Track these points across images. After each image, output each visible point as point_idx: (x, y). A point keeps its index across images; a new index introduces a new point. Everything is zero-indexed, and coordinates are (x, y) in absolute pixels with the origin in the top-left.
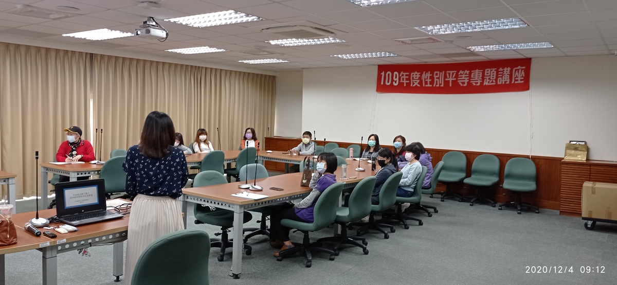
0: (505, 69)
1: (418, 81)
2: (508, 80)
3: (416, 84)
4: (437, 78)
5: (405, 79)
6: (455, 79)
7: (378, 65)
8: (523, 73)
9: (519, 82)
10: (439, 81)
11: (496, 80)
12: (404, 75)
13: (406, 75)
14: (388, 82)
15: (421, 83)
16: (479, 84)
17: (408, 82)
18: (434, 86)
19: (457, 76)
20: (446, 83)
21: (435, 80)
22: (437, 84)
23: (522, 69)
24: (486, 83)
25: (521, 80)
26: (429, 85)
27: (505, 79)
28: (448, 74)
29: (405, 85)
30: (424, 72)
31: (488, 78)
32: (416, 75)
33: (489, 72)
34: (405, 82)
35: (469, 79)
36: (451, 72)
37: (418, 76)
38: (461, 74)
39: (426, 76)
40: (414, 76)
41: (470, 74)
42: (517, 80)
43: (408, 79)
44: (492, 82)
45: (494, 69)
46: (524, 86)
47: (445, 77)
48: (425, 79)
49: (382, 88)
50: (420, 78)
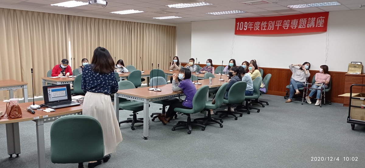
0: (313, 18)
1: (259, 27)
2: (314, 25)
3: (257, 29)
4: (270, 25)
5: (251, 26)
6: (281, 25)
7: (236, 19)
8: (323, 21)
9: (321, 26)
10: (271, 27)
11: (306, 25)
12: (251, 24)
13: (252, 24)
14: (241, 28)
15: (260, 28)
16: (295, 28)
17: (253, 27)
18: (268, 29)
19: (282, 24)
20: (275, 27)
21: (269, 26)
22: (269, 28)
23: (323, 19)
24: (300, 27)
25: (322, 25)
26: (265, 29)
27: (312, 24)
28: (277, 23)
29: (251, 30)
30: (263, 22)
31: (301, 24)
32: (258, 23)
33: (302, 21)
34: (251, 28)
35: (290, 25)
36: (279, 21)
37: (259, 24)
38: (285, 22)
39: (264, 24)
40: (257, 24)
41: (290, 22)
42: (319, 25)
43: (253, 26)
44: (304, 26)
45: (305, 19)
46: (324, 29)
47: (275, 24)
48: (263, 26)
49: (238, 32)
50: (260, 25)
